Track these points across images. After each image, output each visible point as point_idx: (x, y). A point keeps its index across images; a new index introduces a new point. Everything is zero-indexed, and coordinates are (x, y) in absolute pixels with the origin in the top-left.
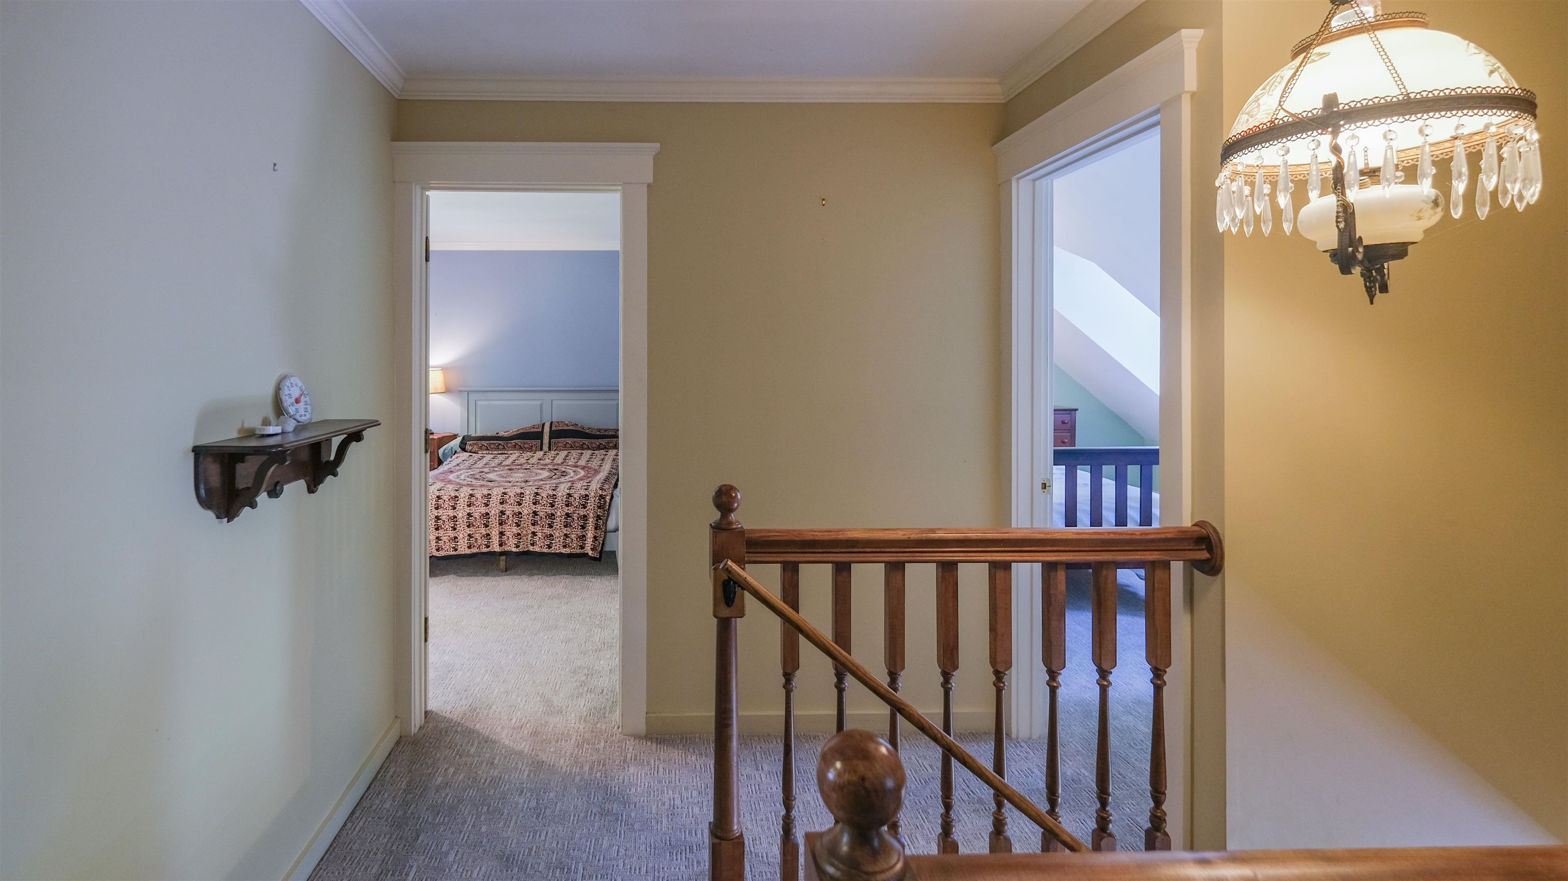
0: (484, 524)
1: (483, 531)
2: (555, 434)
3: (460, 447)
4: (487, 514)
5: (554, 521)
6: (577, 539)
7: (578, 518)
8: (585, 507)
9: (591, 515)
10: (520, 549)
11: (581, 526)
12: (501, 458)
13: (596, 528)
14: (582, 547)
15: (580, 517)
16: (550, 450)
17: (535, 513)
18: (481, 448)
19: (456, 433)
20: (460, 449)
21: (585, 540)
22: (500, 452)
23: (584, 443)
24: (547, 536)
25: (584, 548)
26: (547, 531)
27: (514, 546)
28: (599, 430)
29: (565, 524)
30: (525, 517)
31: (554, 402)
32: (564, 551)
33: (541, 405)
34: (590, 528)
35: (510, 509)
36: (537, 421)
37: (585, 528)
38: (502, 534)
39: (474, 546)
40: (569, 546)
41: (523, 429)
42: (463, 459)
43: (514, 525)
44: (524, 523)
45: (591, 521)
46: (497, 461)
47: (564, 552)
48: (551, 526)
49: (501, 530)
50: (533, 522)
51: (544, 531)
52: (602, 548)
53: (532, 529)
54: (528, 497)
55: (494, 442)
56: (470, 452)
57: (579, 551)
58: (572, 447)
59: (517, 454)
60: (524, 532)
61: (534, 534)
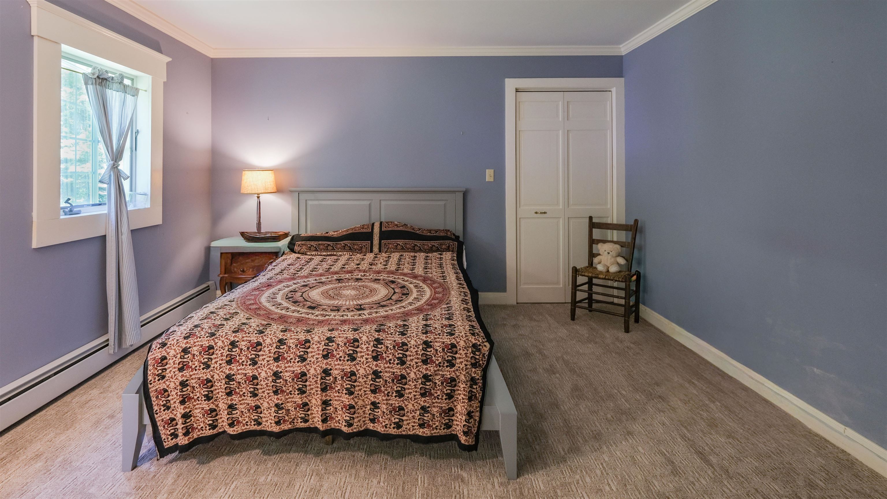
0: (299, 389)
1: (298, 399)
2: (385, 235)
3: (288, 247)
4: (304, 374)
5: (406, 387)
6: (441, 414)
7: (442, 383)
8: (452, 365)
9: (462, 377)
10: (355, 429)
11: (447, 394)
12: (330, 260)
13: (470, 399)
14: (448, 426)
15: (446, 380)
16: (380, 251)
17: (376, 374)
18: (310, 249)
19: (286, 231)
20: (288, 250)
21: (453, 415)
22: (329, 253)
23: (415, 245)
24: (394, 409)
25: (450, 427)
26: (395, 402)
27: (344, 424)
28: (430, 231)
29: (423, 391)
30: (360, 380)
31: (383, 203)
32: (420, 432)
33: (370, 205)
34: (460, 398)
35: (337, 367)
36: (365, 221)
37: (453, 397)
38: (326, 403)
39: (285, 421)
40: (429, 426)
41: (352, 229)
42: (289, 262)
43: (344, 392)
44: (360, 390)
45: (462, 387)
46: (325, 266)
47: (420, 434)
48: (400, 394)
49: (324, 398)
50: (373, 388)
51: (390, 402)
52: (479, 427)
53: (372, 397)
54: (364, 347)
55: (323, 242)
56: (299, 253)
57: (443, 432)
58: (403, 249)
59: (347, 256)
60: (360, 403)
61: (375, 405)
